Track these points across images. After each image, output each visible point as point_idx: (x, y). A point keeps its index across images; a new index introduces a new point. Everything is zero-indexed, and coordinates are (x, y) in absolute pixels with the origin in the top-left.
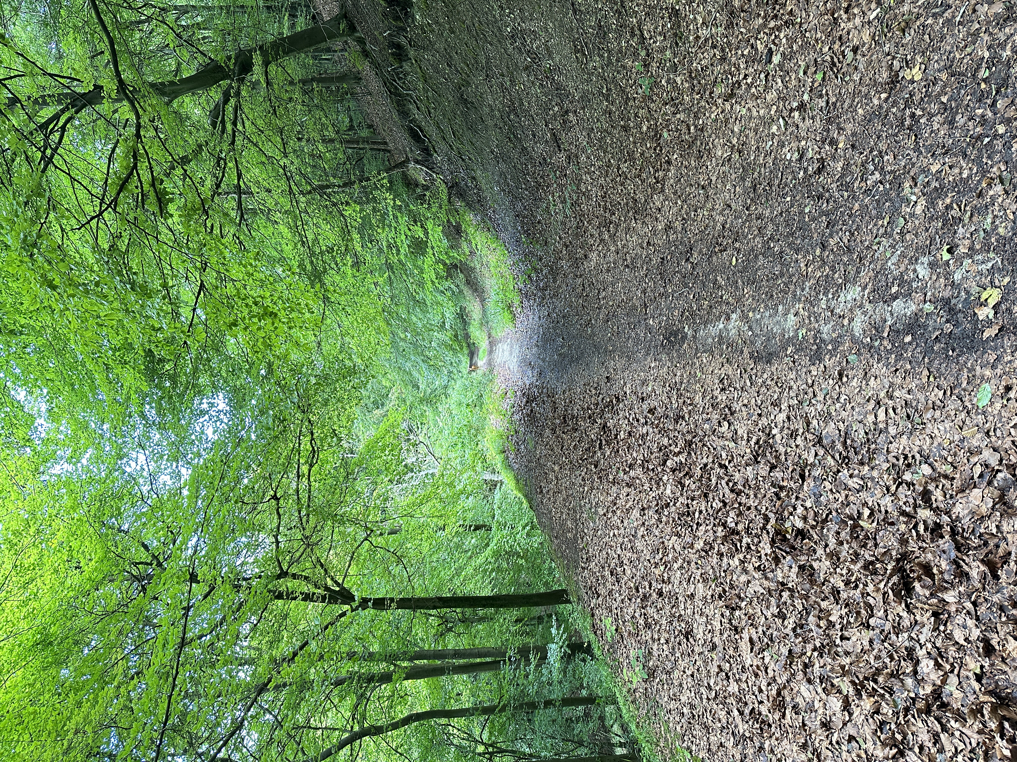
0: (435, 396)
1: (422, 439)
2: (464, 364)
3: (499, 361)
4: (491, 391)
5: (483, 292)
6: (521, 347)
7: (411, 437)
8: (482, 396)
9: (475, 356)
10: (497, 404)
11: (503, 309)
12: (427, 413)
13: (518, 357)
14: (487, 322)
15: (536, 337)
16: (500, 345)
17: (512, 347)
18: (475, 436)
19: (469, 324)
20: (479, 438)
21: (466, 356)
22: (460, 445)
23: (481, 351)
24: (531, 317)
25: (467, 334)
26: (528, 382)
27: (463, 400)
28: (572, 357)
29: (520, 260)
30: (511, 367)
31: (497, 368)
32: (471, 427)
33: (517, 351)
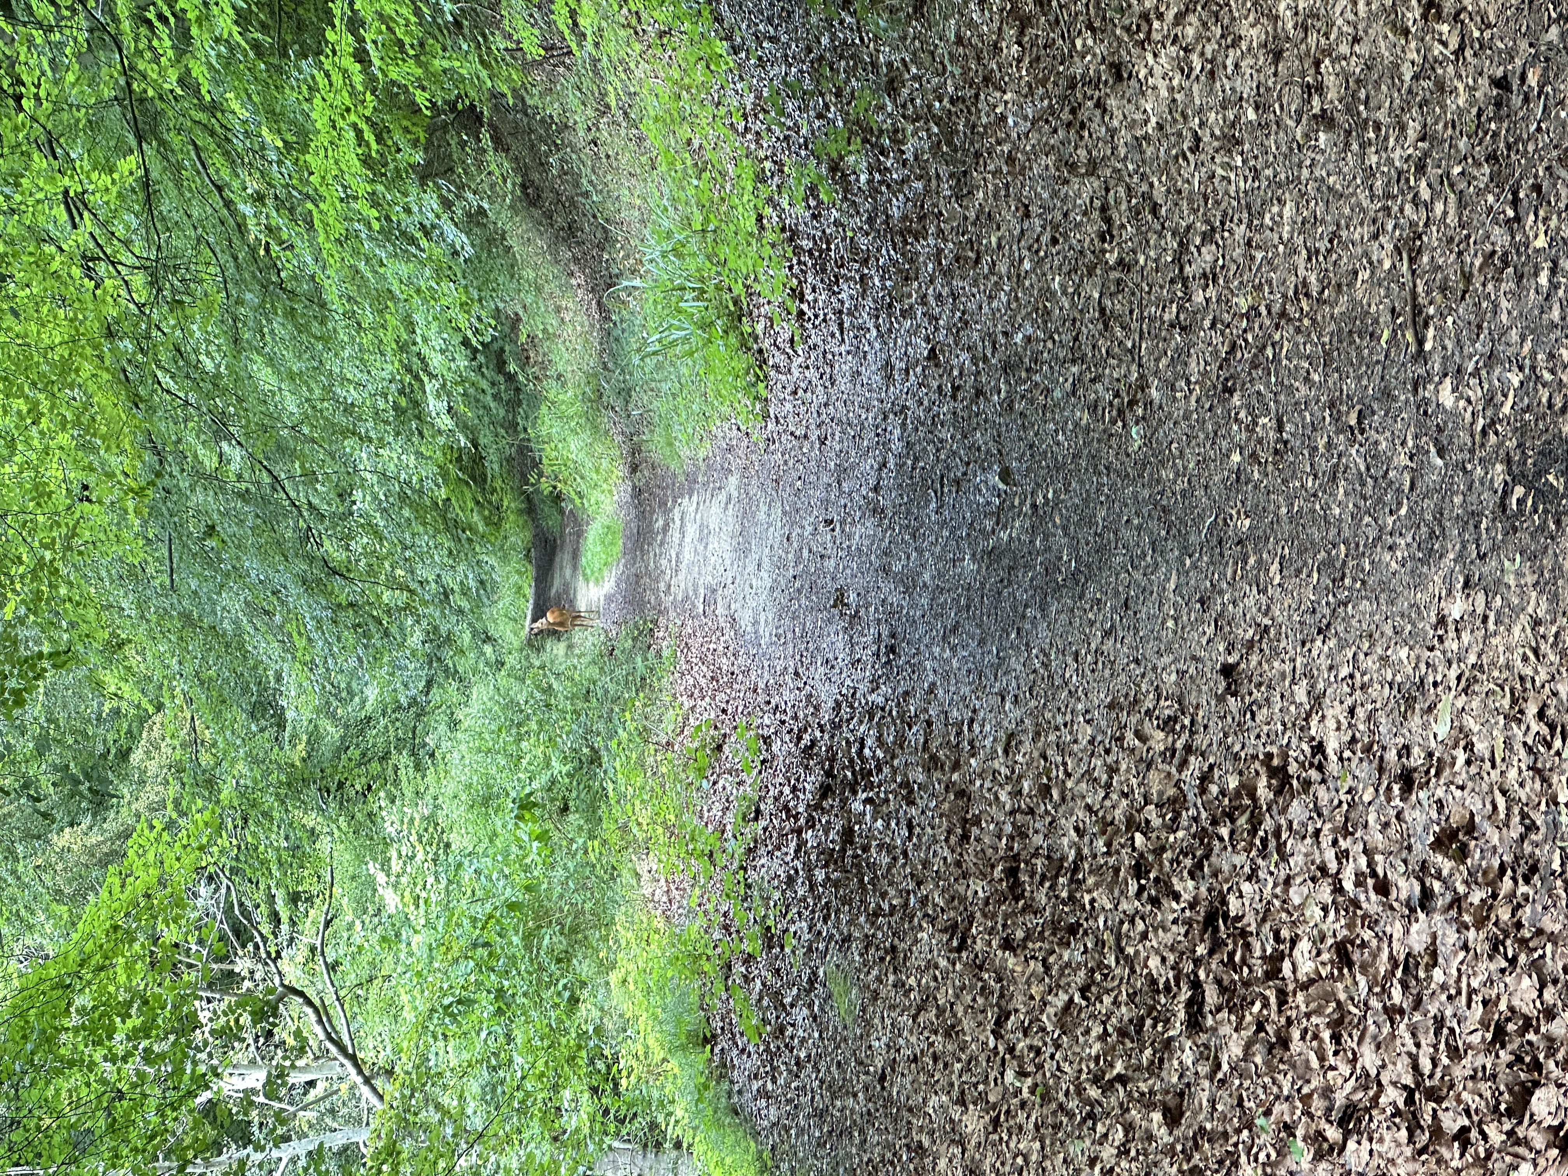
0: (364, 760)
1: (294, 975)
2: (505, 601)
3: (681, 584)
4: (644, 734)
5: (606, 241)
6: (792, 516)
7: (242, 966)
8: (595, 759)
9: (564, 558)
10: (672, 799)
11: (706, 326)
12: (324, 845)
13: (780, 565)
14: (625, 393)
15: (869, 464)
16: (688, 504)
17: (746, 515)
18: (563, 959)
19: (536, 400)
20: (584, 968)
21: (516, 561)
22: (486, 1004)
23: (593, 533)
24: (845, 366)
25: (524, 450)
26: (827, 695)
27: (503, 780)
28: (1049, 570)
29: (791, 89)
30: (745, 619)
31: (672, 621)
32: (542, 916)
33: (775, 535)
